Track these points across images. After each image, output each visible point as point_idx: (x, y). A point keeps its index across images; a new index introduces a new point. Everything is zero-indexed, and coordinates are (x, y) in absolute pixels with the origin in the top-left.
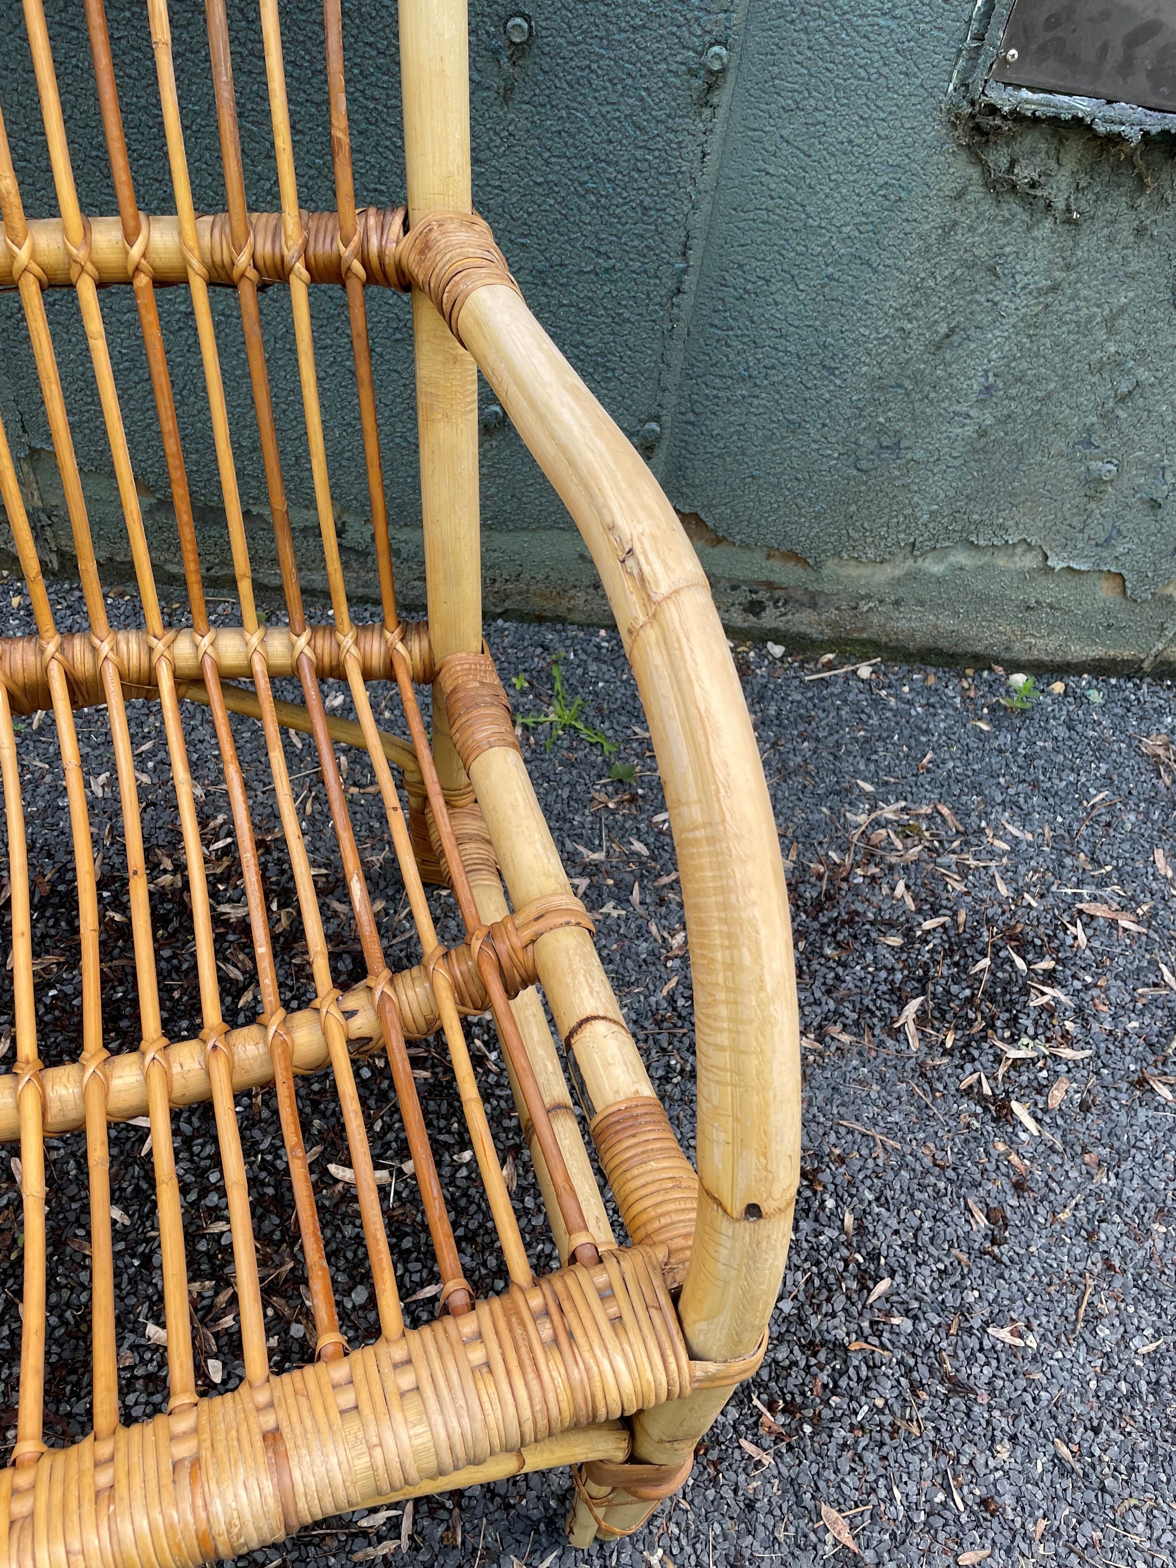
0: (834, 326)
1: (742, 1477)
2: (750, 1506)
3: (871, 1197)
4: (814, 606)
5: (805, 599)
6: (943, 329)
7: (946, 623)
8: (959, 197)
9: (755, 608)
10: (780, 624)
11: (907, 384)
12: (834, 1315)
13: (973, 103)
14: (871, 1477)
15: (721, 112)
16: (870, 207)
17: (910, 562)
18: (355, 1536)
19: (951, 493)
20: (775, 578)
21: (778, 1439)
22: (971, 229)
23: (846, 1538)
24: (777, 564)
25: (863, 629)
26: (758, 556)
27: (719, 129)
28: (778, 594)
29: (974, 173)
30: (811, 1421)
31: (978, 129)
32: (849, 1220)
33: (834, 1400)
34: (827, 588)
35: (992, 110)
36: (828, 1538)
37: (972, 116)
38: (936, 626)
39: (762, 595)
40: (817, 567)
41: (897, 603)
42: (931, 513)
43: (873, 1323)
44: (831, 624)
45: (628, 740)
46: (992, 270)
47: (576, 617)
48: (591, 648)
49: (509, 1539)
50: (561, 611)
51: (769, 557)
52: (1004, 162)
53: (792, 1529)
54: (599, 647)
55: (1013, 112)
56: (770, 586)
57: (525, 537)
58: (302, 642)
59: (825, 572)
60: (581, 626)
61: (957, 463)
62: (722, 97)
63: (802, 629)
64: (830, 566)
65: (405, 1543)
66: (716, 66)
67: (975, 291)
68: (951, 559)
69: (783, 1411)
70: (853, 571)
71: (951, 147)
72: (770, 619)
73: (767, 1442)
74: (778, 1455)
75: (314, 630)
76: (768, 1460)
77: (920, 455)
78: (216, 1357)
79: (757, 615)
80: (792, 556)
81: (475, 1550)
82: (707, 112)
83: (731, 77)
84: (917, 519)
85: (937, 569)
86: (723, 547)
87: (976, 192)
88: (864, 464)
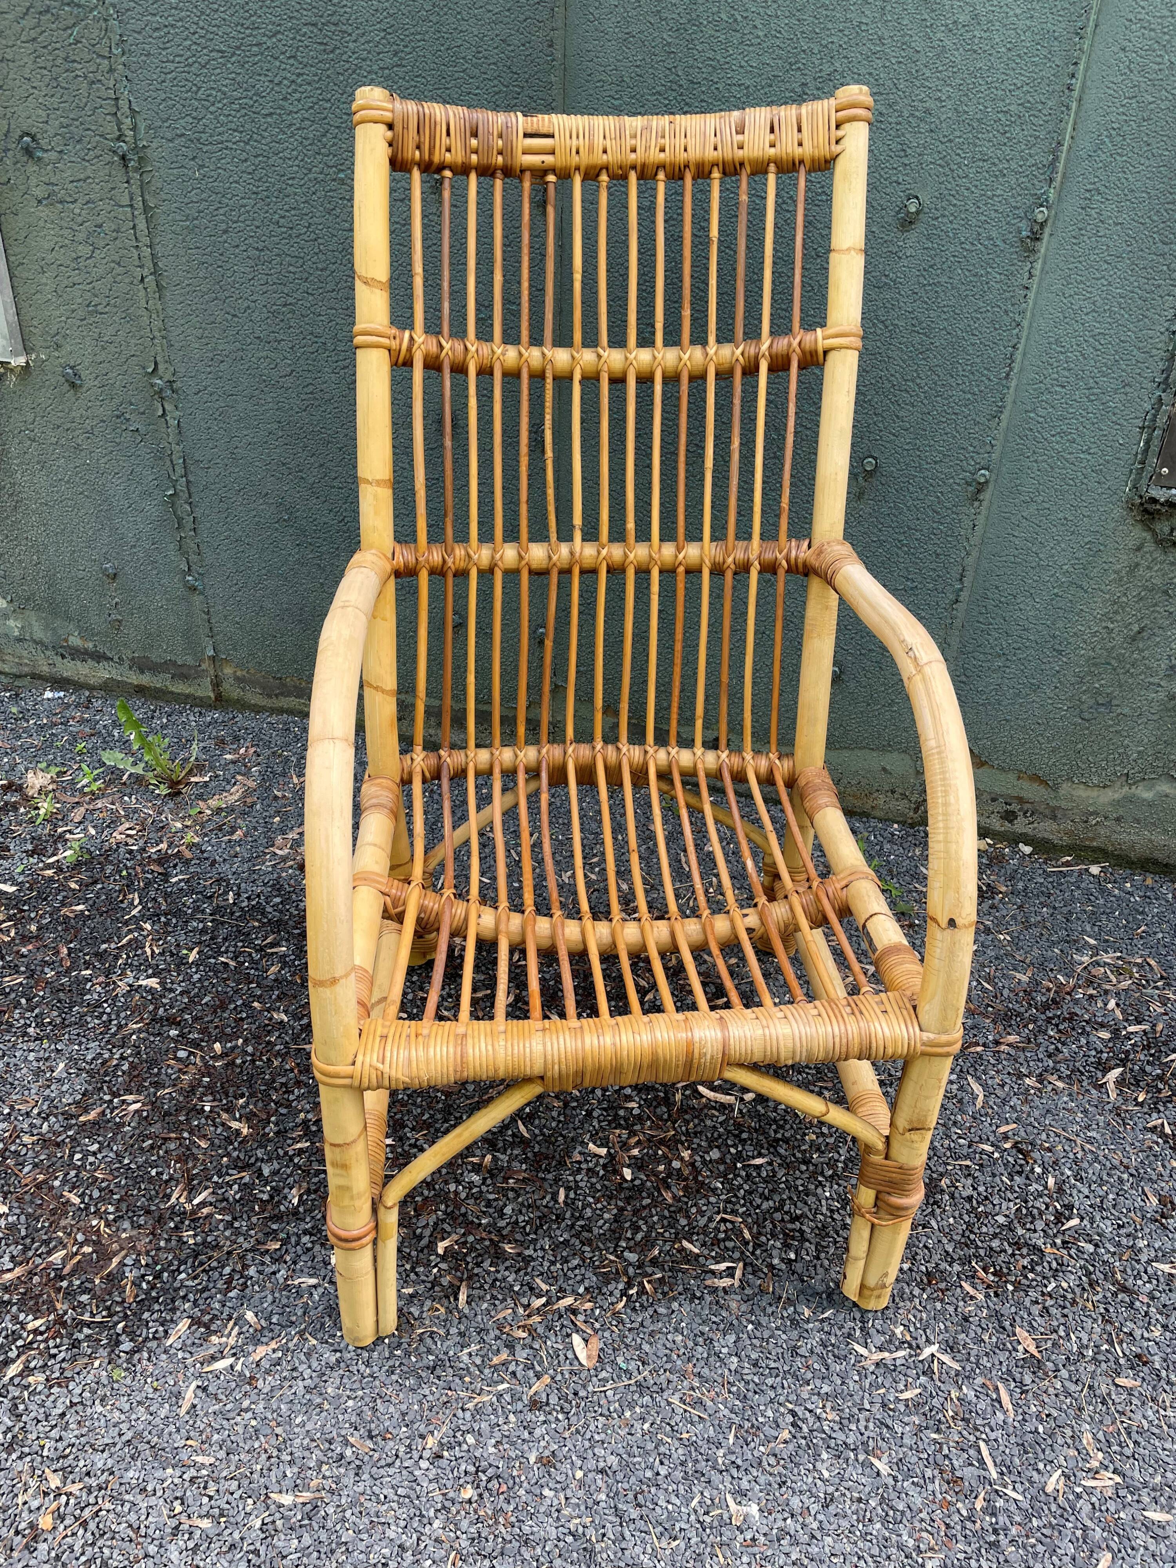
0: (1060, 624)
1: (961, 1304)
2: (966, 1319)
3: (1069, 1173)
4: (1054, 818)
5: (1047, 812)
6: (1136, 628)
7: (1160, 839)
8: (1139, 549)
9: (1009, 816)
10: (1028, 830)
11: (1113, 662)
12: (1035, 1231)
13: (1141, 497)
14: (1055, 1323)
15: (985, 504)
16: (1080, 555)
17: (1126, 789)
18: (706, 1272)
19: (1153, 739)
20: (1023, 794)
21: (989, 1287)
22: (1149, 568)
23: (1032, 1349)
24: (1025, 784)
25: (1093, 839)
26: (1012, 777)
27: (984, 512)
28: (1026, 806)
29: (1147, 535)
30: (1013, 1283)
31: (1146, 511)
32: (1051, 1181)
33: (1031, 1276)
34: (1063, 804)
35: (1154, 501)
36: (1020, 1348)
37: (1142, 504)
38: (1150, 841)
39: (1015, 807)
40: (1055, 788)
41: (1118, 820)
42: (1139, 752)
43: (1064, 1242)
44: (1068, 833)
45: (910, 891)
46: (1166, 592)
47: (877, 813)
48: (886, 834)
49: (802, 1297)
50: (867, 807)
51: (1019, 778)
52: (1167, 530)
53: (994, 1339)
54: (893, 835)
55: (1168, 501)
56: (1021, 800)
57: (846, 753)
58: (724, 755)
59: (1062, 792)
60: (880, 820)
61: (1155, 717)
62: (986, 496)
63: (1046, 835)
64: (1065, 788)
65: (737, 1283)
66: (982, 481)
67: (1156, 605)
68: (1158, 788)
69: (994, 1274)
70: (1081, 792)
71: (1130, 521)
72: (1020, 826)
73: (980, 1287)
74: (987, 1296)
75: (731, 752)
76: (981, 1297)
77: (1126, 711)
78: (629, 1166)
79: (1011, 822)
80: (1036, 778)
81: (780, 1298)
82: (977, 504)
83: (991, 486)
84: (1128, 756)
85: (1148, 795)
86: (985, 769)
87: (1149, 546)
88: (1086, 716)
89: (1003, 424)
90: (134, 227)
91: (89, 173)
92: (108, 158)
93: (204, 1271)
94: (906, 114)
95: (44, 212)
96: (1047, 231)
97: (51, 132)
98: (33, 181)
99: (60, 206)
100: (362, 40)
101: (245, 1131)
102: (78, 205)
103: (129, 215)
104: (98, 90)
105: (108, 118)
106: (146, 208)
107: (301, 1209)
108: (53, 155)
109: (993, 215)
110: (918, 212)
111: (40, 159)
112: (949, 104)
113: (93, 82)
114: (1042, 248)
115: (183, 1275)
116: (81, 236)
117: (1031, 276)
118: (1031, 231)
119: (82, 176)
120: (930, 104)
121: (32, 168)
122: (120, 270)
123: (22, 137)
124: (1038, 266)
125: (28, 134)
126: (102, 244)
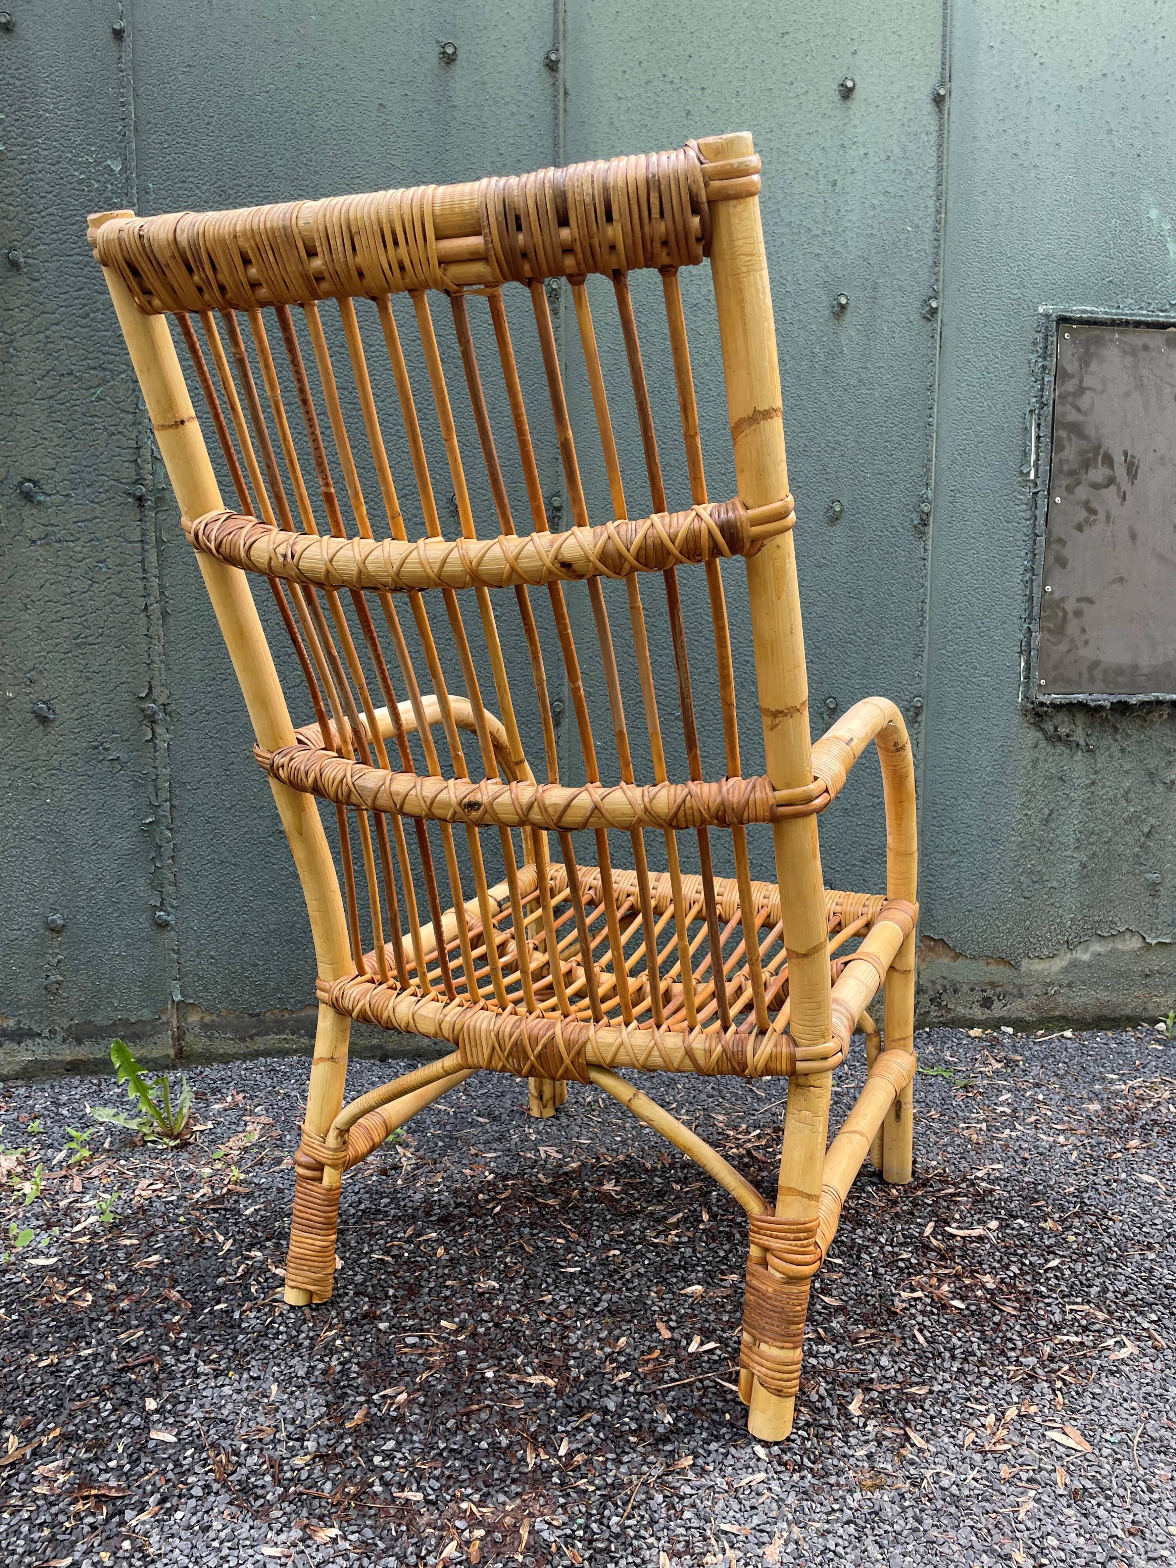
0: (993, 818)
4: (1021, 996)
5: (1015, 991)
6: (1047, 812)
7: (1103, 995)
8: (1036, 746)
9: (987, 1003)
10: (1003, 1013)
11: (1037, 843)
13: (1032, 703)
15: (923, 724)
16: (997, 757)
17: (1069, 955)
19: (1079, 905)
20: (995, 979)
22: (1046, 761)
24: (993, 967)
25: (1055, 1009)
26: (981, 963)
27: (923, 731)
28: (998, 990)
29: (1039, 734)
31: (1037, 714)
34: (1027, 981)
35: (1042, 704)
37: (1034, 709)
38: (1098, 999)
39: (989, 993)
40: (1016, 967)
41: (1069, 986)
42: (1072, 919)
44: (1036, 1008)
46: (1061, 779)
51: (988, 964)
52: (1052, 728)
55: (1051, 703)
56: (993, 985)
59: (1023, 969)
61: (1076, 886)
62: (922, 718)
63: (1019, 1014)
64: (1025, 963)
66: (919, 705)
67: (1056, 790)
68: (1092, 949)
70: (1038, 966)
71: (1026, 725)
72: (998, 1010)
77: (1055, 884)
79: (989, 1008)
80: (1002, 960)
82: (916, 725)
83: (925, 708)
84: (1064, 924)
85: (1086, 957)
86: (961, 960)
87: (1043, 743)
88: (1027, 894)
89: (925, 660)
90: (143, 561)
91: (97, 513)
92: (121, 500)
93: (633, 1508)
94: (823, 445)
95: (37, 552)
96: (931, 519)
97: (58, 477)
98: (29, 523)
99: (57, 545)
100: (390, 400)
101: (550, 1382)
102: (81, 542)
103: (139, 550)
104: (118, 440)
105: (126, 465)
106: (159, 541)
107: (681, 1425)
108: (57, 499)
109: (893, 510)
110: (841, 511)
111: (40, 502)
112: (851, 437)
113: (114, 434)
114: (930, 530)
115: (615, 1519)
116: (78, 572)
117: (926, 550)
118: (922, 519)
119: (89, 517)
120: (838, 438)
121: (27, 511)
122: (119, 601)
123: (22, 483)
124: (930, 543)
125: (29, 481)
126: (103, 578)
